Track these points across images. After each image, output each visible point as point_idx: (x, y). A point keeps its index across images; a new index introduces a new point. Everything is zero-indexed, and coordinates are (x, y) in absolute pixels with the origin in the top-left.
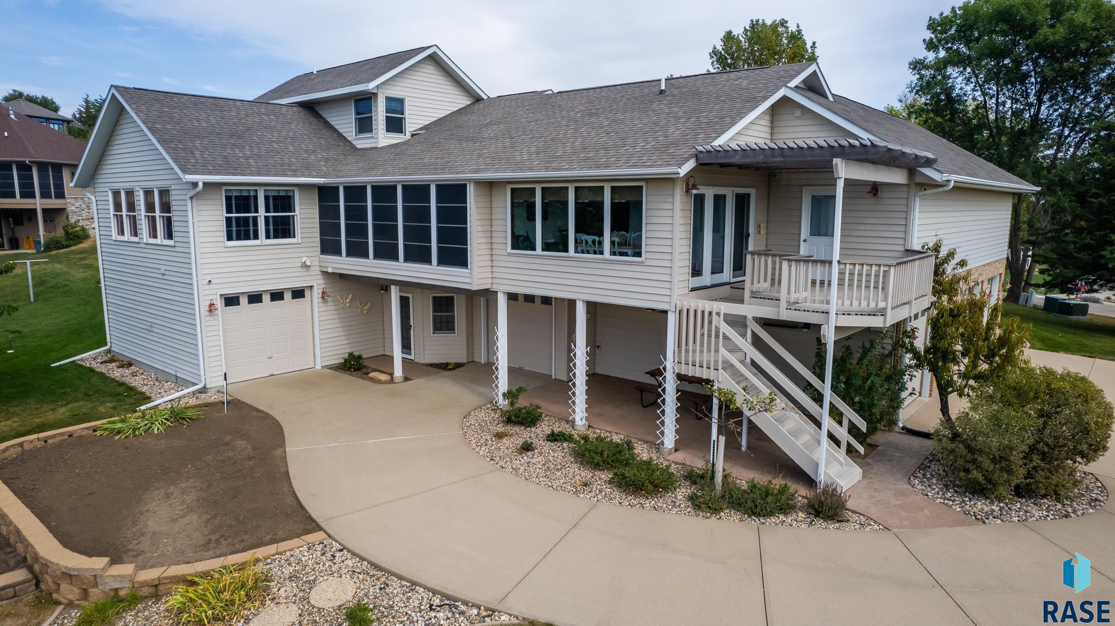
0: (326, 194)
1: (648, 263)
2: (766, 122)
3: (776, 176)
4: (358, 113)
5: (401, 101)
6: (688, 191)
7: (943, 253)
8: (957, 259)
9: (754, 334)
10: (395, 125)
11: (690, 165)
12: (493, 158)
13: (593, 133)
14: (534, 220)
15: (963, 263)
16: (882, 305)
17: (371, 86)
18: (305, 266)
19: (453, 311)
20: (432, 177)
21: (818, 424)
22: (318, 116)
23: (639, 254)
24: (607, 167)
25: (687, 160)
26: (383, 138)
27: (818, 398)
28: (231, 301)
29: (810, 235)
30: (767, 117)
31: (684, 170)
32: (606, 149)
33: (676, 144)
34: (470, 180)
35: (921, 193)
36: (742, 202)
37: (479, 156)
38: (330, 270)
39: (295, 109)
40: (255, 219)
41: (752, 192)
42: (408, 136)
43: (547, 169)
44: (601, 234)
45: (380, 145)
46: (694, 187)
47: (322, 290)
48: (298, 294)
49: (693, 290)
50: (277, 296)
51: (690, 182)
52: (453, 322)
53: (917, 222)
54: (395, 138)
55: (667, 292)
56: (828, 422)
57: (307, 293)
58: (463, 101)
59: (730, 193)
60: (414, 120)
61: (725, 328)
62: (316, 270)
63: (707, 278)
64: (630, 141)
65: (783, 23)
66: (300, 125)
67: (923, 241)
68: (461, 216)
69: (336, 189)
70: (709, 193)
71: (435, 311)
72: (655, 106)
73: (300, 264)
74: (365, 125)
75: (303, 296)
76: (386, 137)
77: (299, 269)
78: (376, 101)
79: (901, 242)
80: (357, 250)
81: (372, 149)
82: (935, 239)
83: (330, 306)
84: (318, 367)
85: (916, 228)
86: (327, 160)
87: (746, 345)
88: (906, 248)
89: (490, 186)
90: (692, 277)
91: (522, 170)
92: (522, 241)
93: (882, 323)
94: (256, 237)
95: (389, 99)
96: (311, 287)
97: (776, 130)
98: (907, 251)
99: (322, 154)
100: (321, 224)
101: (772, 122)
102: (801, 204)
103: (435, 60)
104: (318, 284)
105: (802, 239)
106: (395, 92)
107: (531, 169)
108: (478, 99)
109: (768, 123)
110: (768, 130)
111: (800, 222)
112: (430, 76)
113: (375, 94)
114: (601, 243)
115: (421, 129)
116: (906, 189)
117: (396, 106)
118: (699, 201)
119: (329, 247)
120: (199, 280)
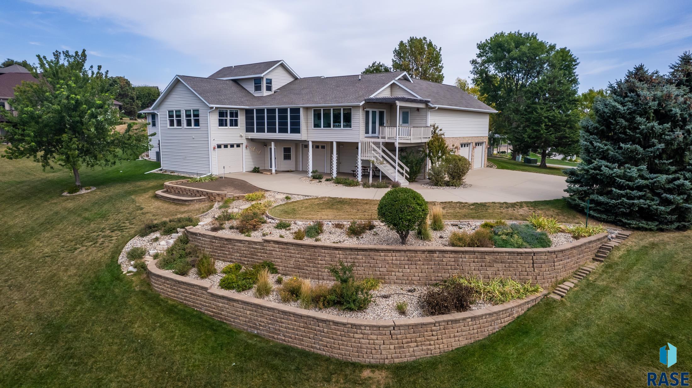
0: (249, 112)
1: (353, 129)
2: (389, 90)
3: (392, 106)
4: (255, 84)
5: (271, 80)
6: (363, 109)
7: (436, 127)
8: (439, 128)
9: (382, 149)
10: (269, 88)
11: (363, 102)
12: (308, 100)
13: (338, 93)
14: (321, 119)
17: (262, 75)
18: (241, 136)
19: (290, 152)
20: (288, 106)
21: (395, 168)
22: (239, 85)
23: (351, 127)
24: (342, 103)
25: (362, 101)
26: (265, 93)
27: (395, 161)
28: (219, 146)
29: (402, 123)
30: (389, 89)
31: (361, 104)
32: (342, 98)
33: (361, 97)
34: (301, 107)
35: (430, 110)
36: (381, 114)
37: (303, 99)
38: (250, 138)
39: (231, 82)
40: (226, 120)
41: (385, 111)
42: (273, 92)
43: (325, 104)
44: (340, 123)
45: (264, 95)
46: (365, 108)
47: (246, 145)
48: (238, 146)
49: (365, 137)
50: (232, 146)
51: (364, 107)
52: (290, 157)
53: (429, 119)
54: (269, 93)
55: (358, 137)
56: (397, 167)
57: (241, 146)
58: (291, 79)
59: (377, 111)
60: (275, 87)
61: (373, 146)
62: (244, 138)
63: (370, 134)
64: (348, 96)
65: (425, 38)
66: (234, 88)
67: (430, 124)
68: (298, 118)
69: (253, 110)
70: (371, 111)
71: (284, 152)
72: (357, 85)
73: (238, 135)
74: (258, 88)
75: (240, 147)
77: (239, 137)
78: (263, 80)
79: (425, 124)
80: (261, 130)
81: (261, 97)
82: (433, 123)
83: (248, 151)
84: (244, 171)
85: (429, 121)
86: (247, 100)
87: (380, 151)
89: (307, 109)
90: (366, 134)
91: (317, 104)
92: (317, 125)
94: (226, 125)
95: (267, 79)
96: (242, 144)
97: (393, 92)
98: (427, 127)
99: (245, 99)
100: (246, 122)
101: (391, 90)
103: (283, 66)
104: (245, 143)
106: (269, 77)
107: (320, 104)
108: (296, 79)
109: (390, 90)
110: (390, 92)
112: (280, 71)
113: (263, 78)
114: (340, 125)
115: (278, 90)
116: (426, 109)
117: (269, 82)
118: (367, 113)
119: (249, 129)
120: (211, 139)
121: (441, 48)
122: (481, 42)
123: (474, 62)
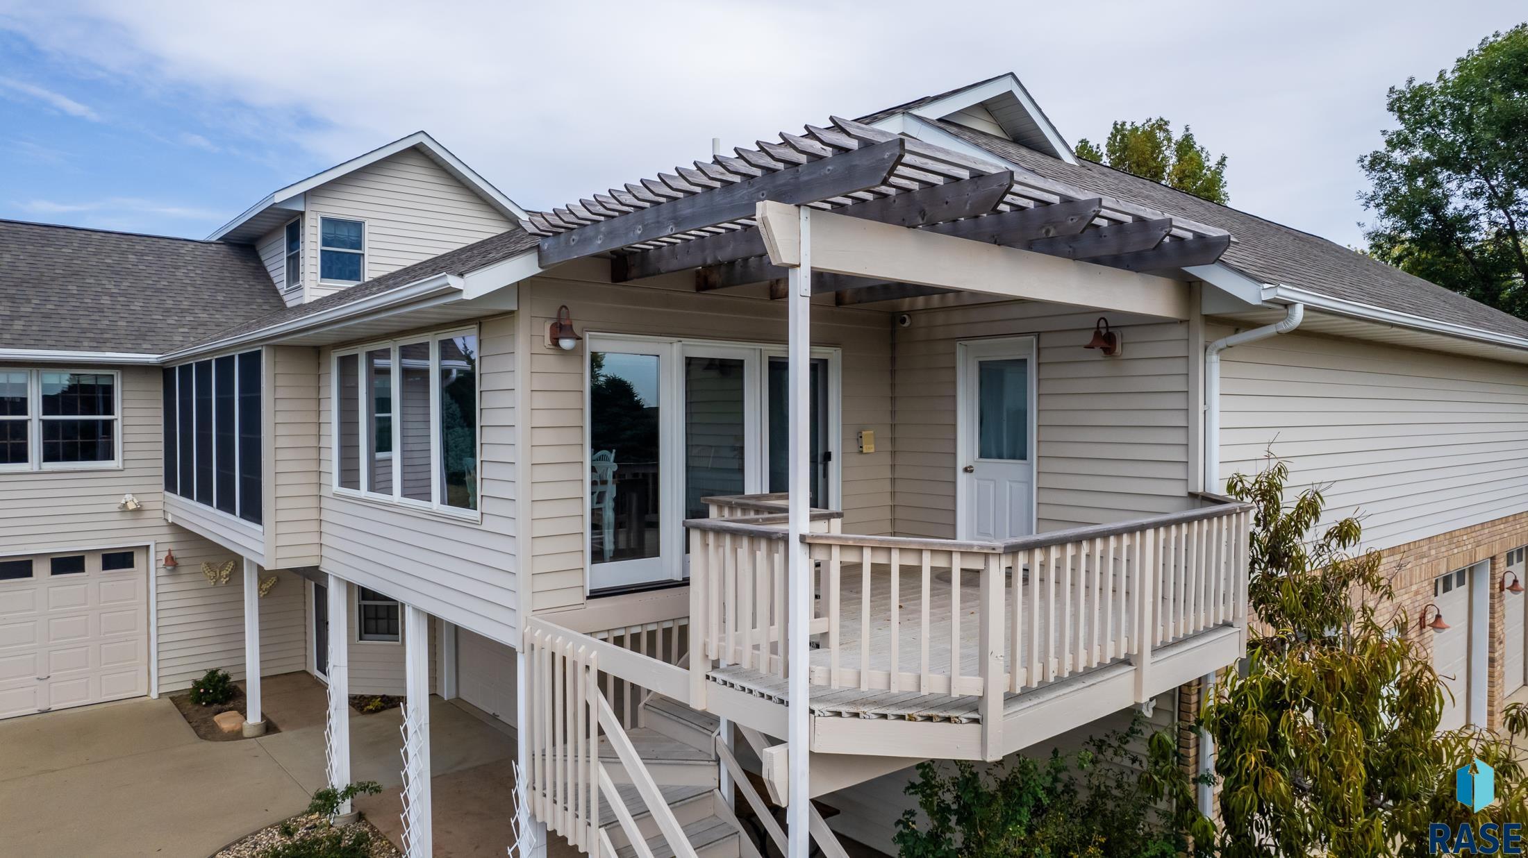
1: (488, 524)
3: (903, 321)
4: (289, 249)
5: (356, 226)
7: (1289, 501)
8: (1329, 519)
15: (1345, 532)
16: (967, 686)
18: (127, 510)
26: (314, 288)
29: (981, 456)
34: (260, 343)
35: (1221, 343)
38: (170, 519)
40: (20, 426)
41: (832, 356)
45: (307, 300)
47: (167, 554)
48: (118, 560)
49: (595, 595)
50: (67, 564)
52: (397, 619)
53: (1216, 421)
55: (510, 601)
57: (138, 559)
58: (488, 229)
60: (383, 259)
63: (672, 561)
65: (1162, 125)
67: (1230, 471)
69: (175, 371)
71: (364, 596)
73: (115, 508)
74: (296, 267)
75: (131, 565)
76: (319, 287)
77: (117, 516)
78: (302, 226)
79: (1178, 472)
81: (297, 306)
82: (1263, 467)
83: (186, 582)
84: (154, 694)
85: (1216, 437)
88: (1191, 490)
89: (316, 356)
90: (593, 562)
93: (977, 748)
95: (330, 223)
96: (146, 549)
98: (1193, 495)
100: (165, 436)
102: (954, 383)
103: (423, 158)
104: (159, 543)
105: (961, 464)
106: (343, 208)
108: (518, 223)
111: (954, 426)
116: (1179, 332)
117: (345, 233)
121: (1224, 159)
122: (1410, 82)
123: (1376, 163)
